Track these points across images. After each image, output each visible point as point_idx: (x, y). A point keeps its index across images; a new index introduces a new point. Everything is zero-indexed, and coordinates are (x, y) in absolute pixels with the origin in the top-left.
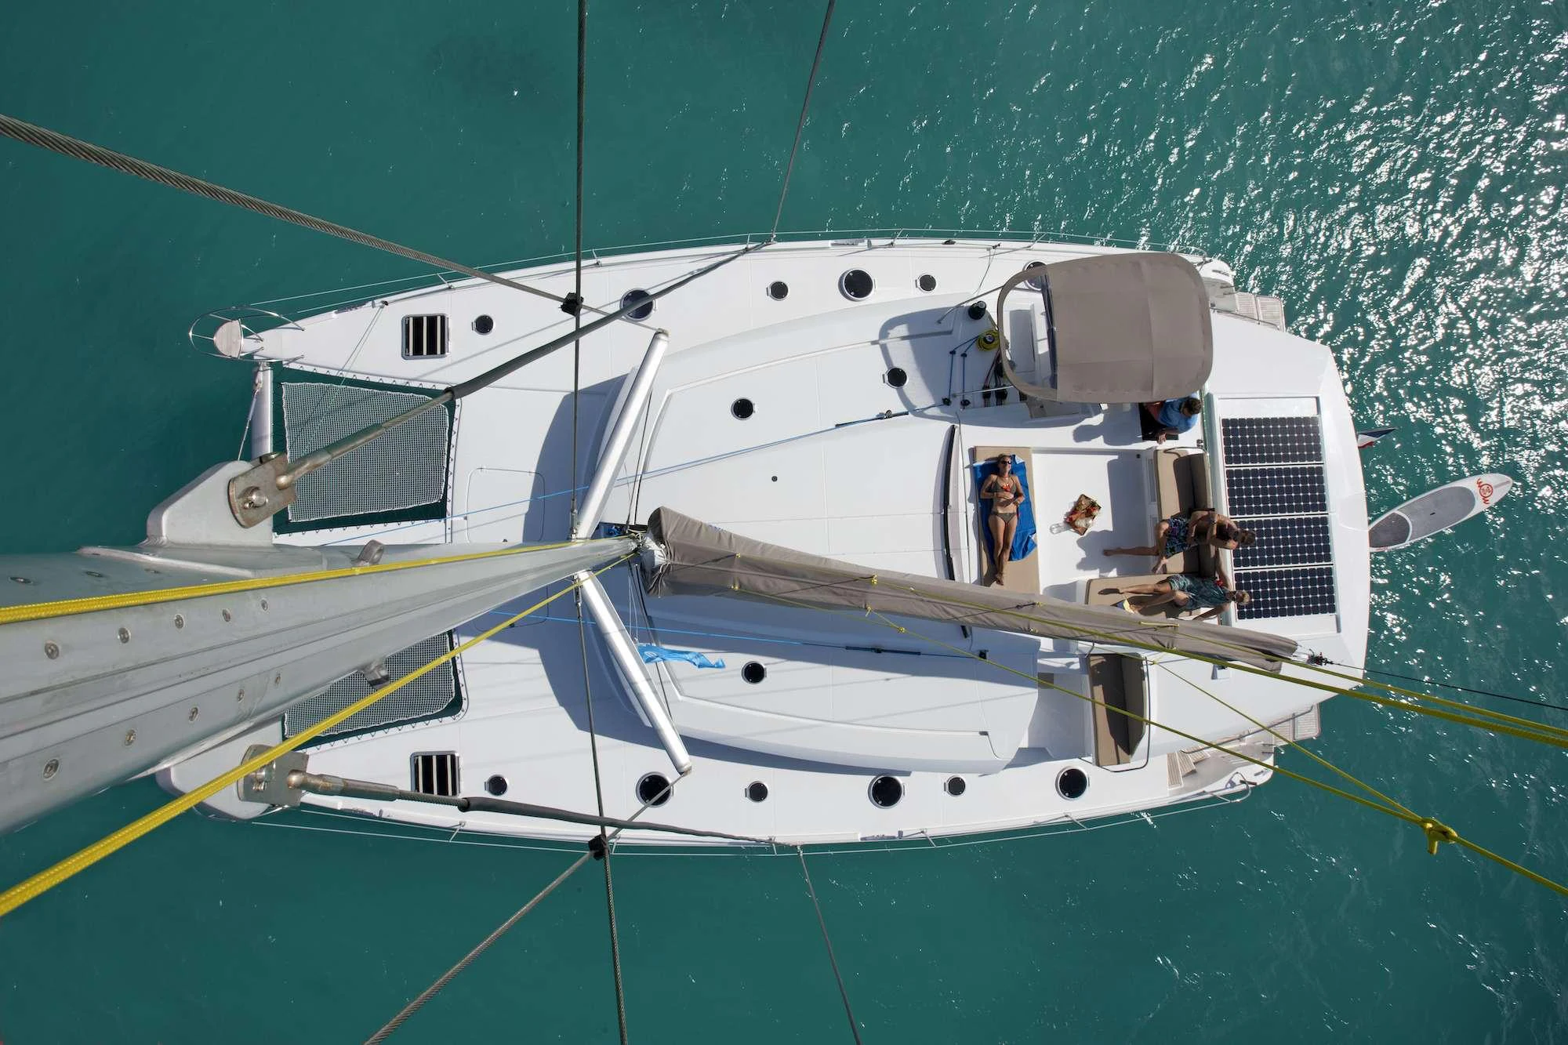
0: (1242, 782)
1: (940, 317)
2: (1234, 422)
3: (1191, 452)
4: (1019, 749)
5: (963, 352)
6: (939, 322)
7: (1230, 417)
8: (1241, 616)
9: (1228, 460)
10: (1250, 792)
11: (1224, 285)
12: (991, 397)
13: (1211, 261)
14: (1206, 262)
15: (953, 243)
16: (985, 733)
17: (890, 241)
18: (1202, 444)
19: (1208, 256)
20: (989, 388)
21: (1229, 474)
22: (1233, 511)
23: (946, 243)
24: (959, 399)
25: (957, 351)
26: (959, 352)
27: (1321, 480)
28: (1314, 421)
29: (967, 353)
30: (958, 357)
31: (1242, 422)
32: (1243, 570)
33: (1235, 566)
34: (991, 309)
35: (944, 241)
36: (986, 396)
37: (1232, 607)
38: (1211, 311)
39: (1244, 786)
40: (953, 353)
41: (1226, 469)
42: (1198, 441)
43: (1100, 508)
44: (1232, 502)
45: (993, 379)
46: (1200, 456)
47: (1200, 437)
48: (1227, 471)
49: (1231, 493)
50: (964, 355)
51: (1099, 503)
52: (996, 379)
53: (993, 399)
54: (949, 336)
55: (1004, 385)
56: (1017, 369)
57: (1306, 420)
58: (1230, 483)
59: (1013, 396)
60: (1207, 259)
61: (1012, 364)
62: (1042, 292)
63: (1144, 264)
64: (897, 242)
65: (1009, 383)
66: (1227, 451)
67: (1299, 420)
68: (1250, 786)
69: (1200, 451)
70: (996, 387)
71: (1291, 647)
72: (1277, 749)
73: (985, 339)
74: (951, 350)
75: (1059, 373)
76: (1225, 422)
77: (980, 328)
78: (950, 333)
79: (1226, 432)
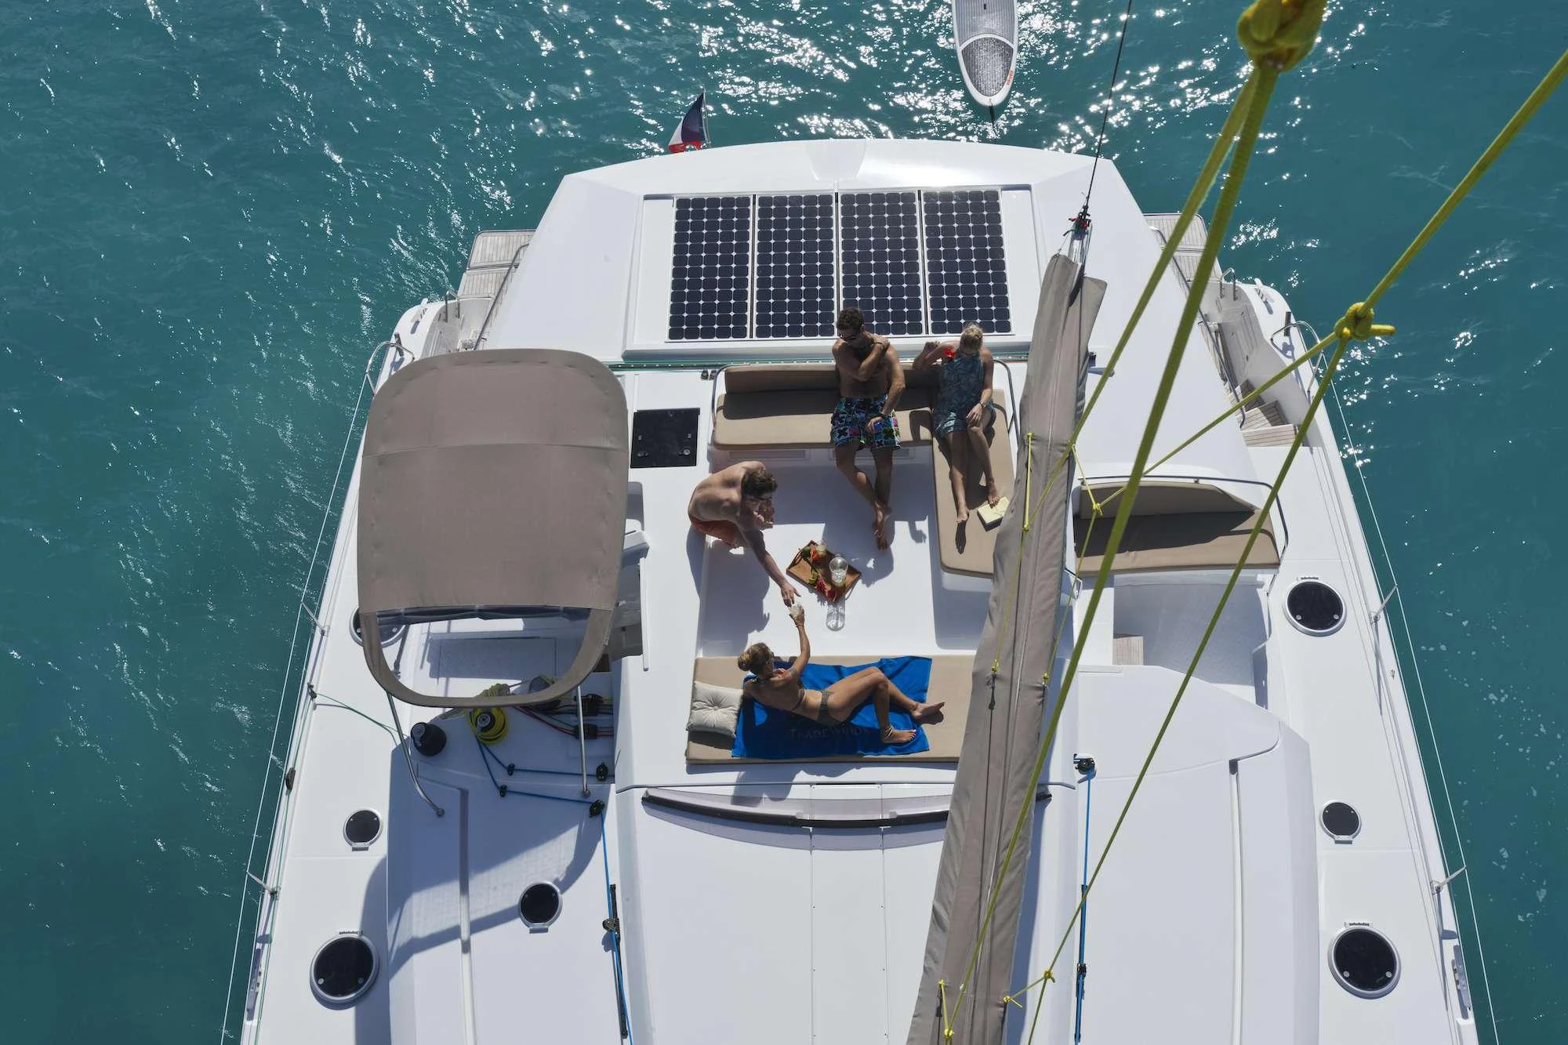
0: (1287, 333)
1: (432, 811)
2: (676, 322)
3: (722, 390)
4: (1257, 703)
5: (506, 771)
6: (440, 813)
7: (667, 327)
8: (1004, 327)
9: (740, 333)
10: (1302, 322)
11: (443, 316)
12: (599, 724)
13: (397, 336)
14: (399, 342)
15: (293, 771)
16: (1234, 766)
17: (267, 897)
18: (710, 371)
19: (389, 338)
20: (577, 728)
21: (763, 333)
22: (827, 331)
23: (290, 788)
24: (594, 786)
25: (501, 782)
26: (503, 779)
27: (781, 201)
28: (682, 203)
29: (507, 765)
30: (514, 783)
31: (676, 309)
32: (927, 320)
33: (920, 332)
34: (428, 715)
35: (285, 787)
36: (592, 733)
37: (990, 339)
38: (480, 348)
39: (1294, 331)
40: (503, 791)
41: (755, 338)
42: (705, 377)
43: (812, 543)
44: (811, 332)
45: (563, 718)
46: (728, 376)
47: (698, 373)
48: (759, 335)
49: (795, 332)
50: (511, 770)
51: (803, 545)
52: (559, 713)
53: (600, 721)
54: (471, 796)
55: (576, 698)
56: (549, 676)
57: (680, 215)
58: (779, 333)
59: (598, 685)
60: (393, 340)
61: (538, 684)
62: (408, 623)
63: (383, 449)
64: (271, 884)
65: (574, 691)
66: (723, 334)
67: (680, 226)
68: (1293, 320)
69: (721, 376)
70: (576, 713)
71: (1060, 264)
72: (1228, 278)
73: (484, 729)
74: (497, 793)
75: (562, 604)
76: (675, 334)
77: (460, 735)
78: (464, 794)
79: (692, 334)
